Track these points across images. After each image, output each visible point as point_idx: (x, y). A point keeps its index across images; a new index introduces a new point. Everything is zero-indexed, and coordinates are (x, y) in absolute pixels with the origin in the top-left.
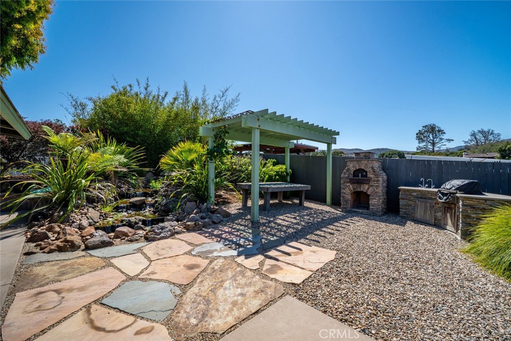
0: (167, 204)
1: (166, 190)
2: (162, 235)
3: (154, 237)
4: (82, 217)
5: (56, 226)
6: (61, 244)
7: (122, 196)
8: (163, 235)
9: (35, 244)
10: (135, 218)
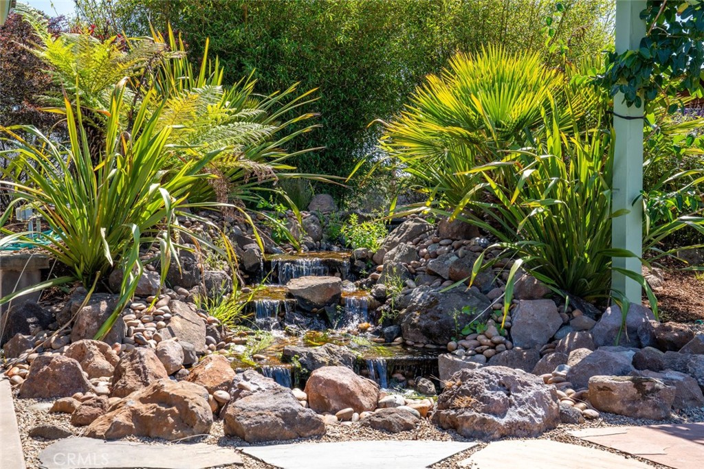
0: (436, 302)
1: (411, 250)
2: (513, 415)
3: (484, 421)
4: (158, 328)
5: (95, 350)
6: (146, 410)
7: (252, 273)
8: (517, 418)
9: (50, 405)
10: (329, 351)
